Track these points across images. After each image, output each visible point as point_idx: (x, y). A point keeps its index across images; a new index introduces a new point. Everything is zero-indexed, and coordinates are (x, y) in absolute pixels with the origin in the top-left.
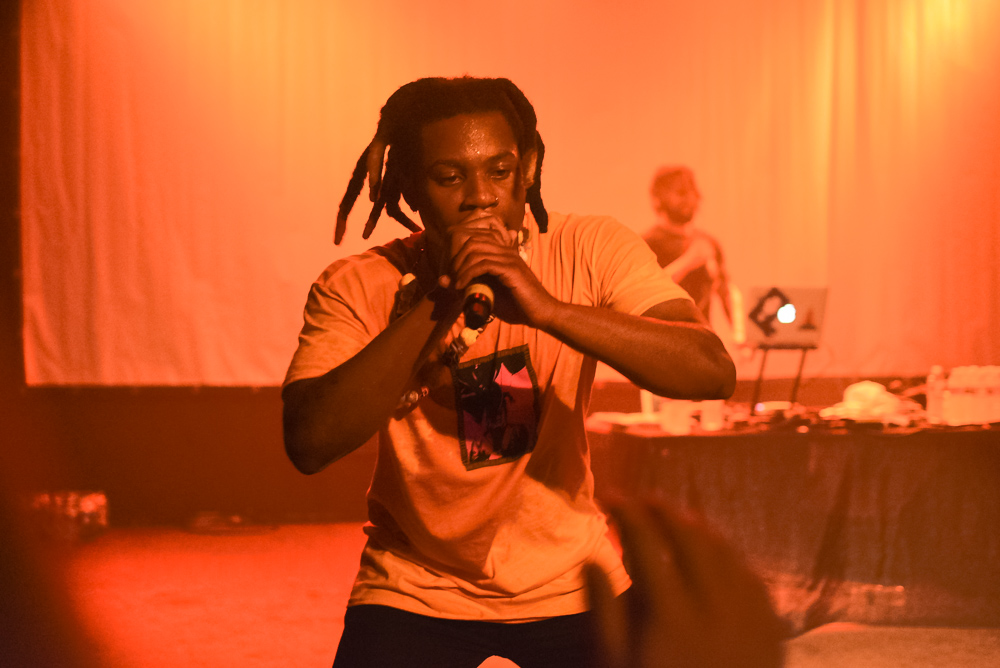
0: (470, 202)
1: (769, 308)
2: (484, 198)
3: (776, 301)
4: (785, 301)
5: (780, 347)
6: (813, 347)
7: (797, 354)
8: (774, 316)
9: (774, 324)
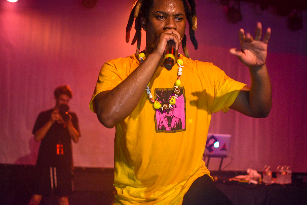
0: (167, 26)
1: (211, 142)
2: (172, 26)
3: (213, 140)
4: (216, 141)
5: (214, 156)
6: (225, 156)
7: (220, 159)
8: (213, 145)
9: (213, 148)
